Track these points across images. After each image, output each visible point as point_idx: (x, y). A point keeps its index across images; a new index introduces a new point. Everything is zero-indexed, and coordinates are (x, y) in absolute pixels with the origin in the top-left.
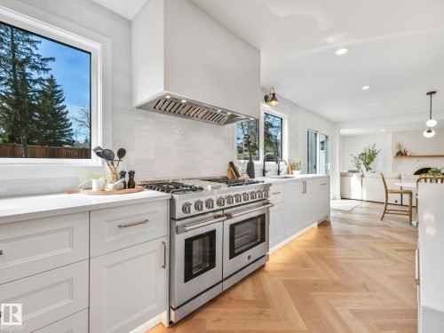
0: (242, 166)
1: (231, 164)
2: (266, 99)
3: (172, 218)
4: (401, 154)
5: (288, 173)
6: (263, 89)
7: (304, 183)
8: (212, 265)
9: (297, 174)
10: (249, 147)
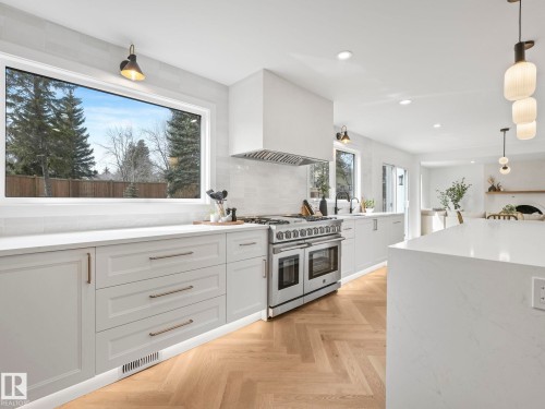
0: (315, 204)
1: (305, 202)
2: (338, 136)
3: (270, 242)
4: (494, 189)
5: (361, 211)
6: (335, 127)
7: (375, 220)
8: (296, 282)
9: (369, 212)
10: (322, 186)
